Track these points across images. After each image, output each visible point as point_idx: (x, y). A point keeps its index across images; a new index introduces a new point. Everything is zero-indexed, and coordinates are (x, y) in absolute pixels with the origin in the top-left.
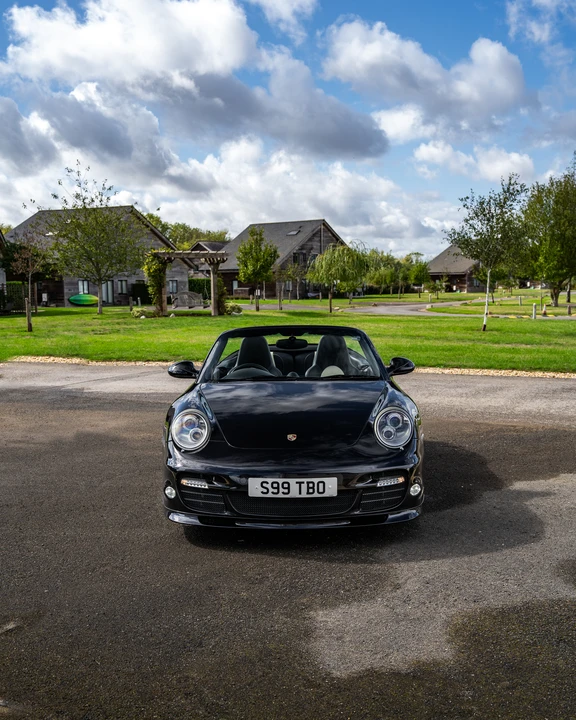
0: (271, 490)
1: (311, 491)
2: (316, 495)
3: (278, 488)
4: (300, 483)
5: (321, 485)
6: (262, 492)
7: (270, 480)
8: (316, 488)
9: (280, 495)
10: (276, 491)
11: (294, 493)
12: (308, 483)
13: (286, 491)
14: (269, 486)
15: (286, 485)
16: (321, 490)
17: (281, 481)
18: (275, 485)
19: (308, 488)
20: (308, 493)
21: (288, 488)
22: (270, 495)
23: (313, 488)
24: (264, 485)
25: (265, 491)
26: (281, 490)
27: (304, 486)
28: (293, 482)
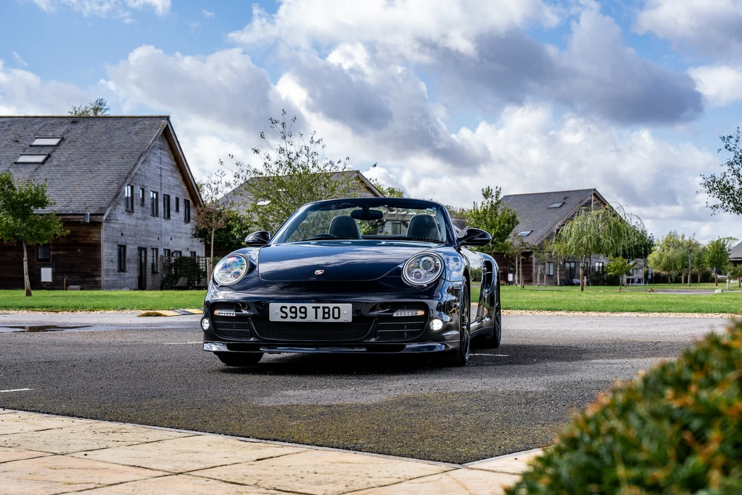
0: (290, 314)
1: (326, 316)
2: (331, 320)
3: (296, 313)
4: (316, 308)
5: (336, 310)
6: (282, 317)
7: (289, 305)
8: (331, 313)
9: (298, 320)
10: (294, 315)
11: (311, 318)
12: (324, 308)
13: (303, 315)
14: (287, 311)
15: (303, 310)
16: (336, 315)
17: (298, 305)
18: (293, 310)
19: (324, 313)
20: (324, 318)
21: (305, 313)
22: (289, 319)
23: (328, 313)
24: (284, 309)
25: (284, 315)
26: (299, 314)
27: (320, 311)
28: (309, 306)
